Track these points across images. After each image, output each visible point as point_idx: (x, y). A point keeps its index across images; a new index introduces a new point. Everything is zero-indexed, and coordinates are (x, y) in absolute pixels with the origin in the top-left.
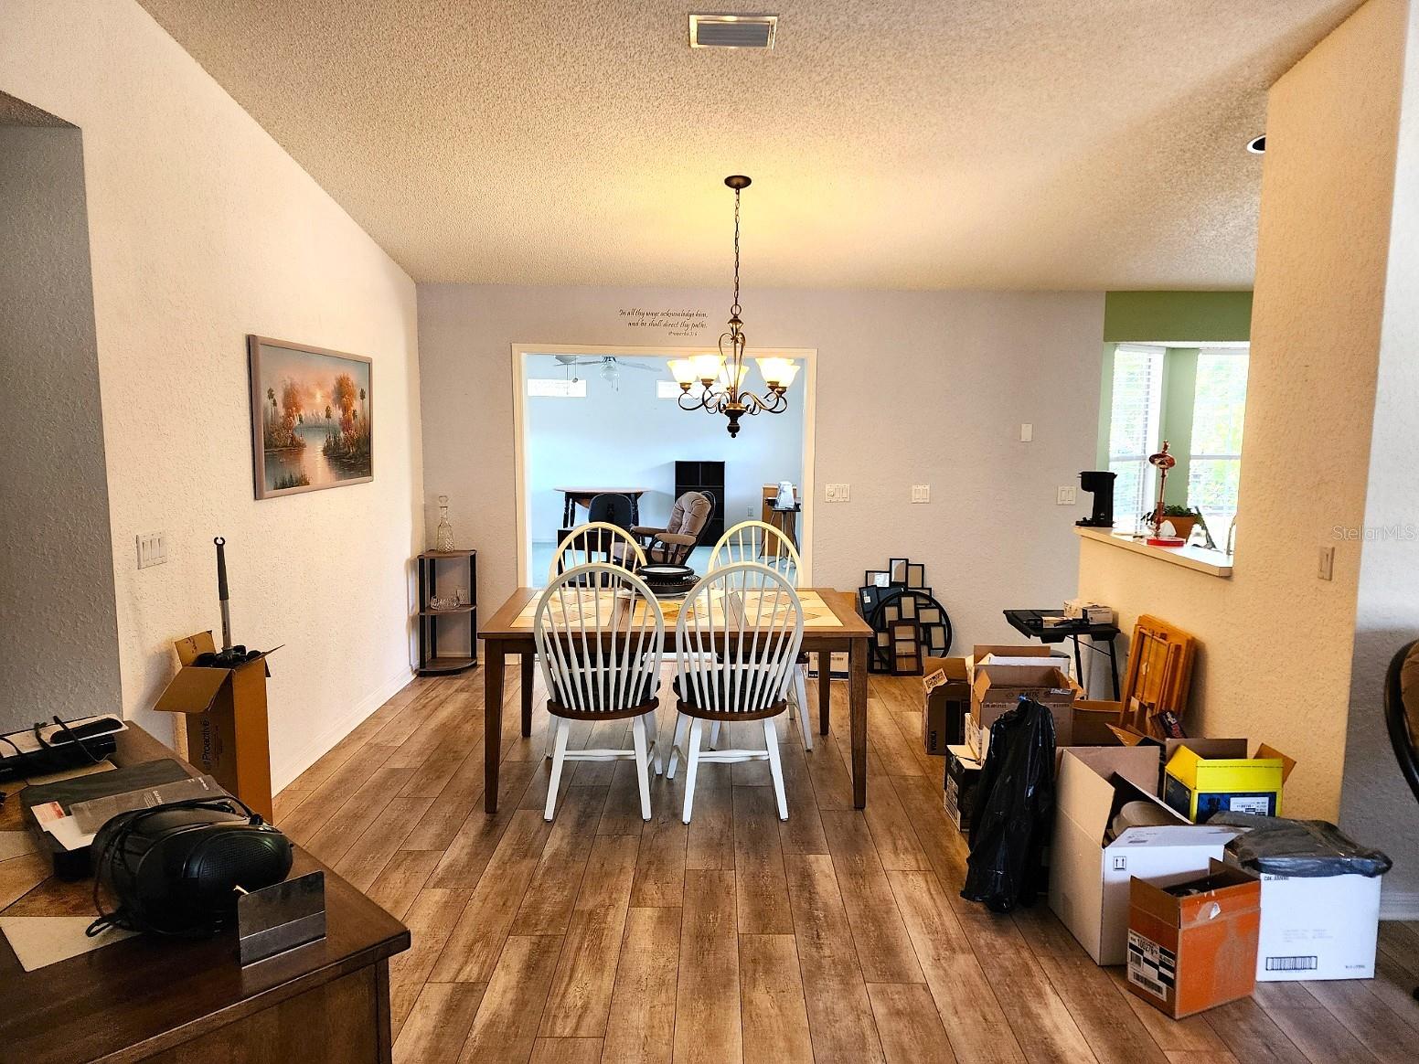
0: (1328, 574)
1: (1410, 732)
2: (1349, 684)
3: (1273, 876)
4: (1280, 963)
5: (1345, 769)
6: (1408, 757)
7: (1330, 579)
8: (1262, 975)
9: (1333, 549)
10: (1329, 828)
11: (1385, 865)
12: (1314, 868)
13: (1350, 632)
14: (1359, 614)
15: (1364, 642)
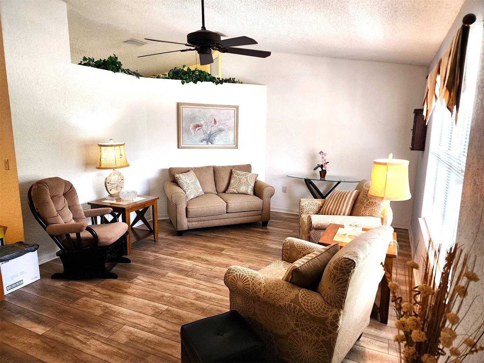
0: (8, 168)
1: (36, 208)
2: (20, 200)
3: (4, 262)
4: (11, 286)
5: (24, 225)
6: (37, 215)
7: (9, 169)
8: (6, 292)
9: (8, 160)
10: (21, 243)
11: (37, 247)
12: (16, 255)
13: (17, 184)
14: (19, 178)
15: (22, 186)
